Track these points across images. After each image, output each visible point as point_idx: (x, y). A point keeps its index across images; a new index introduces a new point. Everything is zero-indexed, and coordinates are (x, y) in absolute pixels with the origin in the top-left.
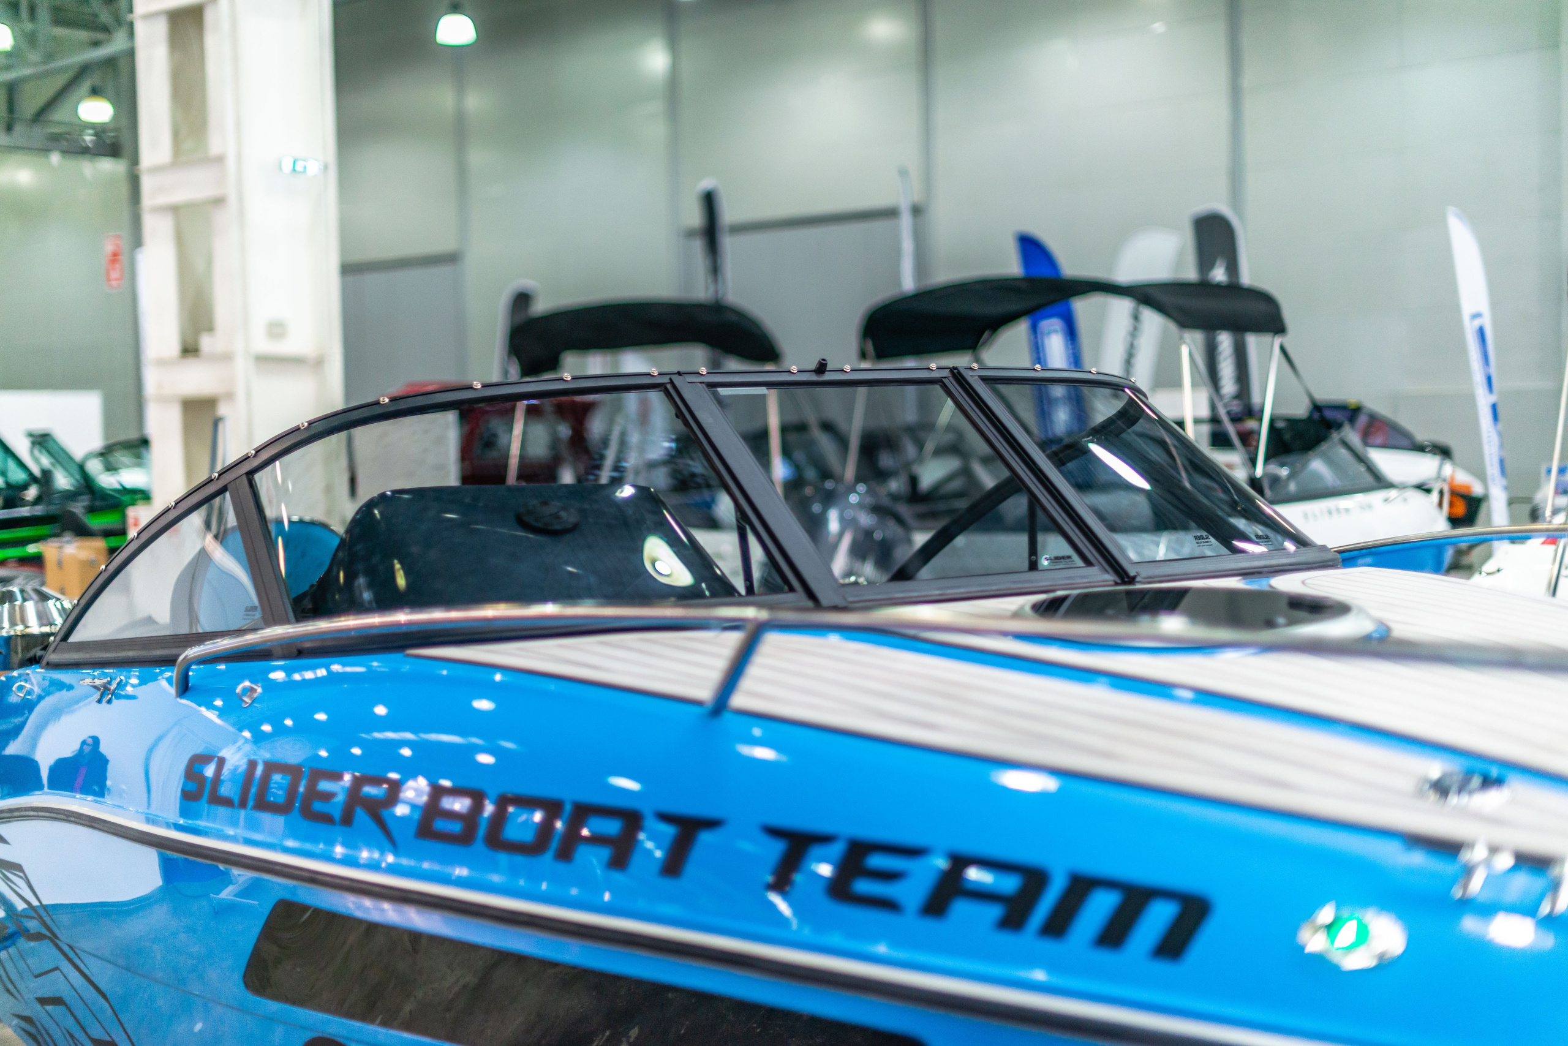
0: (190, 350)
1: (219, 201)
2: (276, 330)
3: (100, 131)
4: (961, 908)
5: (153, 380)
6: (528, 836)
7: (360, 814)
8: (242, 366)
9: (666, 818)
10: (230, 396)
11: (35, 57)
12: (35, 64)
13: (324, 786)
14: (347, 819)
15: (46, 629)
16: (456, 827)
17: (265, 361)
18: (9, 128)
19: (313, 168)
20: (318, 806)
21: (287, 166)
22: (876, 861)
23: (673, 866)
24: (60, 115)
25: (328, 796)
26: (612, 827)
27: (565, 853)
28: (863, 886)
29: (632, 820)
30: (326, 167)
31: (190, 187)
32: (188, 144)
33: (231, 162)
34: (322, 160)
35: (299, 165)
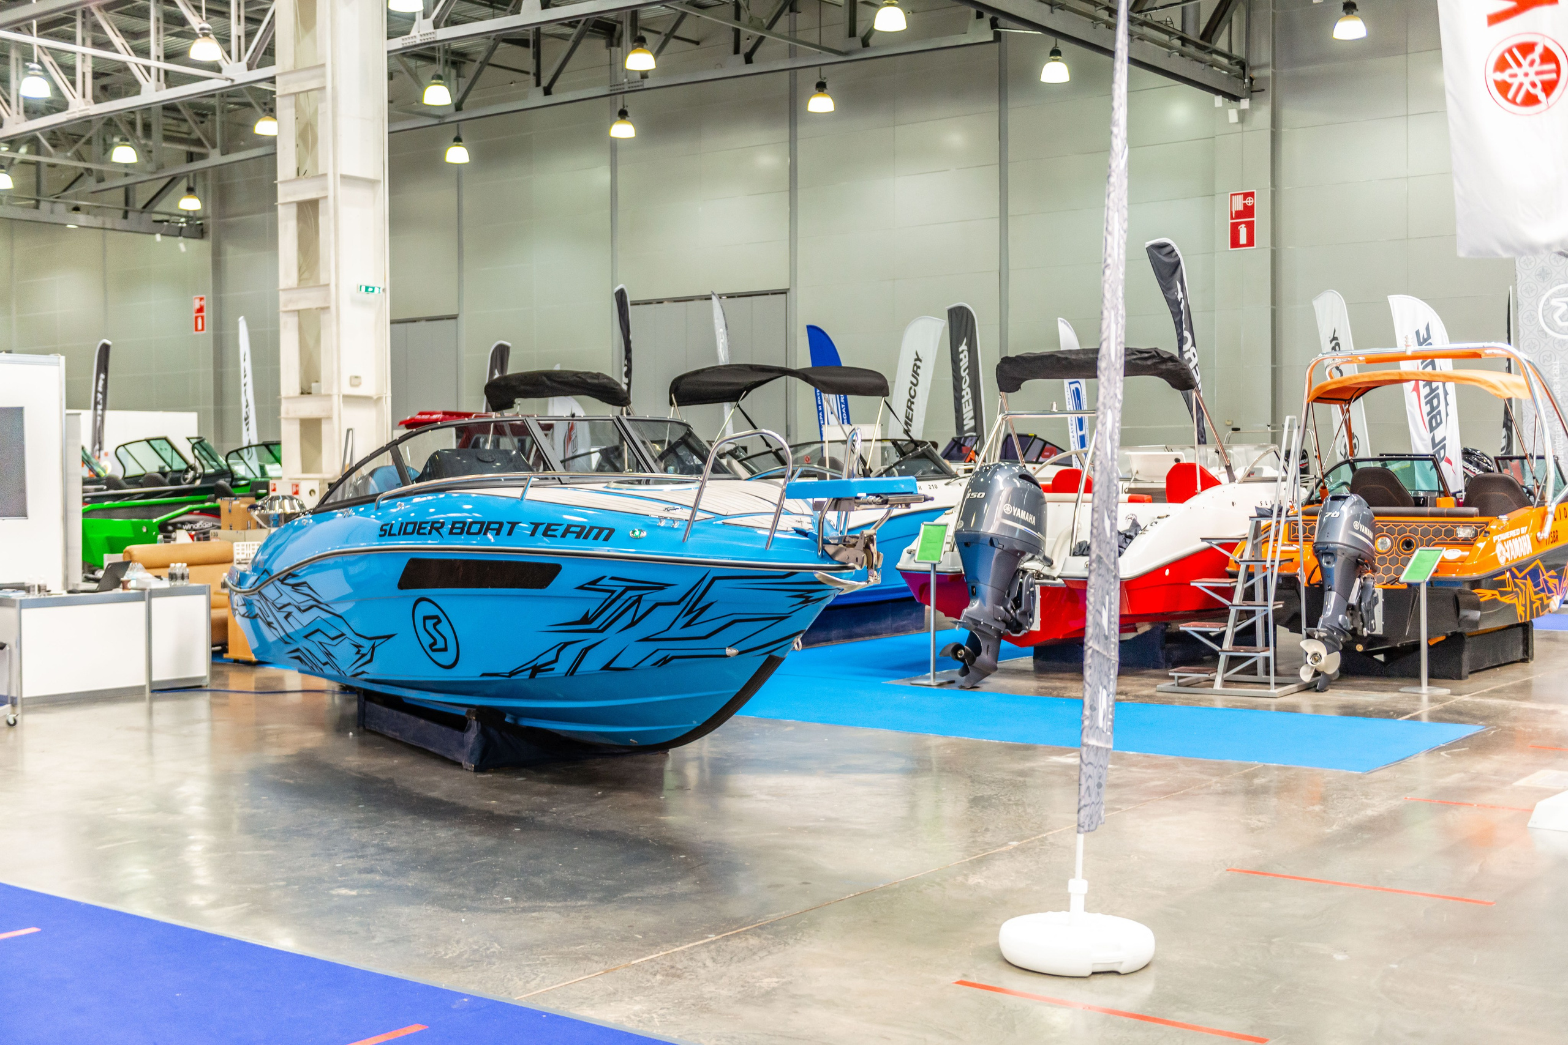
0: (305, 392)
1: (326, 309)
2: (355, 380)
3: (190, 217)
4: (568, 534)
5: (284, 407)
6: (477, 531)
7: (434, 531)
8: (336, 401)
9: (509, 523)
10: (329, 418)
11: (151, 167)
12: (152, 173)
13: (423, 526)
14: (430, 533)
15: (293, 511)
16: (459, 531)
17: (348, 399)
18: (125, 216)
19: (377, 291)
20: (422, 531)
22: (553, 527)
23: (510, 533)
24: (162, 206)
25: (424, 528)
26: (496, 526)
27: (485, 534)
28: (549, 533)
29: (501, 524)
30: (384, 290)
31: (308, 300)
32: (306, 275)
33: (333, 287)
34: (382, 287)
35: (370, 290)
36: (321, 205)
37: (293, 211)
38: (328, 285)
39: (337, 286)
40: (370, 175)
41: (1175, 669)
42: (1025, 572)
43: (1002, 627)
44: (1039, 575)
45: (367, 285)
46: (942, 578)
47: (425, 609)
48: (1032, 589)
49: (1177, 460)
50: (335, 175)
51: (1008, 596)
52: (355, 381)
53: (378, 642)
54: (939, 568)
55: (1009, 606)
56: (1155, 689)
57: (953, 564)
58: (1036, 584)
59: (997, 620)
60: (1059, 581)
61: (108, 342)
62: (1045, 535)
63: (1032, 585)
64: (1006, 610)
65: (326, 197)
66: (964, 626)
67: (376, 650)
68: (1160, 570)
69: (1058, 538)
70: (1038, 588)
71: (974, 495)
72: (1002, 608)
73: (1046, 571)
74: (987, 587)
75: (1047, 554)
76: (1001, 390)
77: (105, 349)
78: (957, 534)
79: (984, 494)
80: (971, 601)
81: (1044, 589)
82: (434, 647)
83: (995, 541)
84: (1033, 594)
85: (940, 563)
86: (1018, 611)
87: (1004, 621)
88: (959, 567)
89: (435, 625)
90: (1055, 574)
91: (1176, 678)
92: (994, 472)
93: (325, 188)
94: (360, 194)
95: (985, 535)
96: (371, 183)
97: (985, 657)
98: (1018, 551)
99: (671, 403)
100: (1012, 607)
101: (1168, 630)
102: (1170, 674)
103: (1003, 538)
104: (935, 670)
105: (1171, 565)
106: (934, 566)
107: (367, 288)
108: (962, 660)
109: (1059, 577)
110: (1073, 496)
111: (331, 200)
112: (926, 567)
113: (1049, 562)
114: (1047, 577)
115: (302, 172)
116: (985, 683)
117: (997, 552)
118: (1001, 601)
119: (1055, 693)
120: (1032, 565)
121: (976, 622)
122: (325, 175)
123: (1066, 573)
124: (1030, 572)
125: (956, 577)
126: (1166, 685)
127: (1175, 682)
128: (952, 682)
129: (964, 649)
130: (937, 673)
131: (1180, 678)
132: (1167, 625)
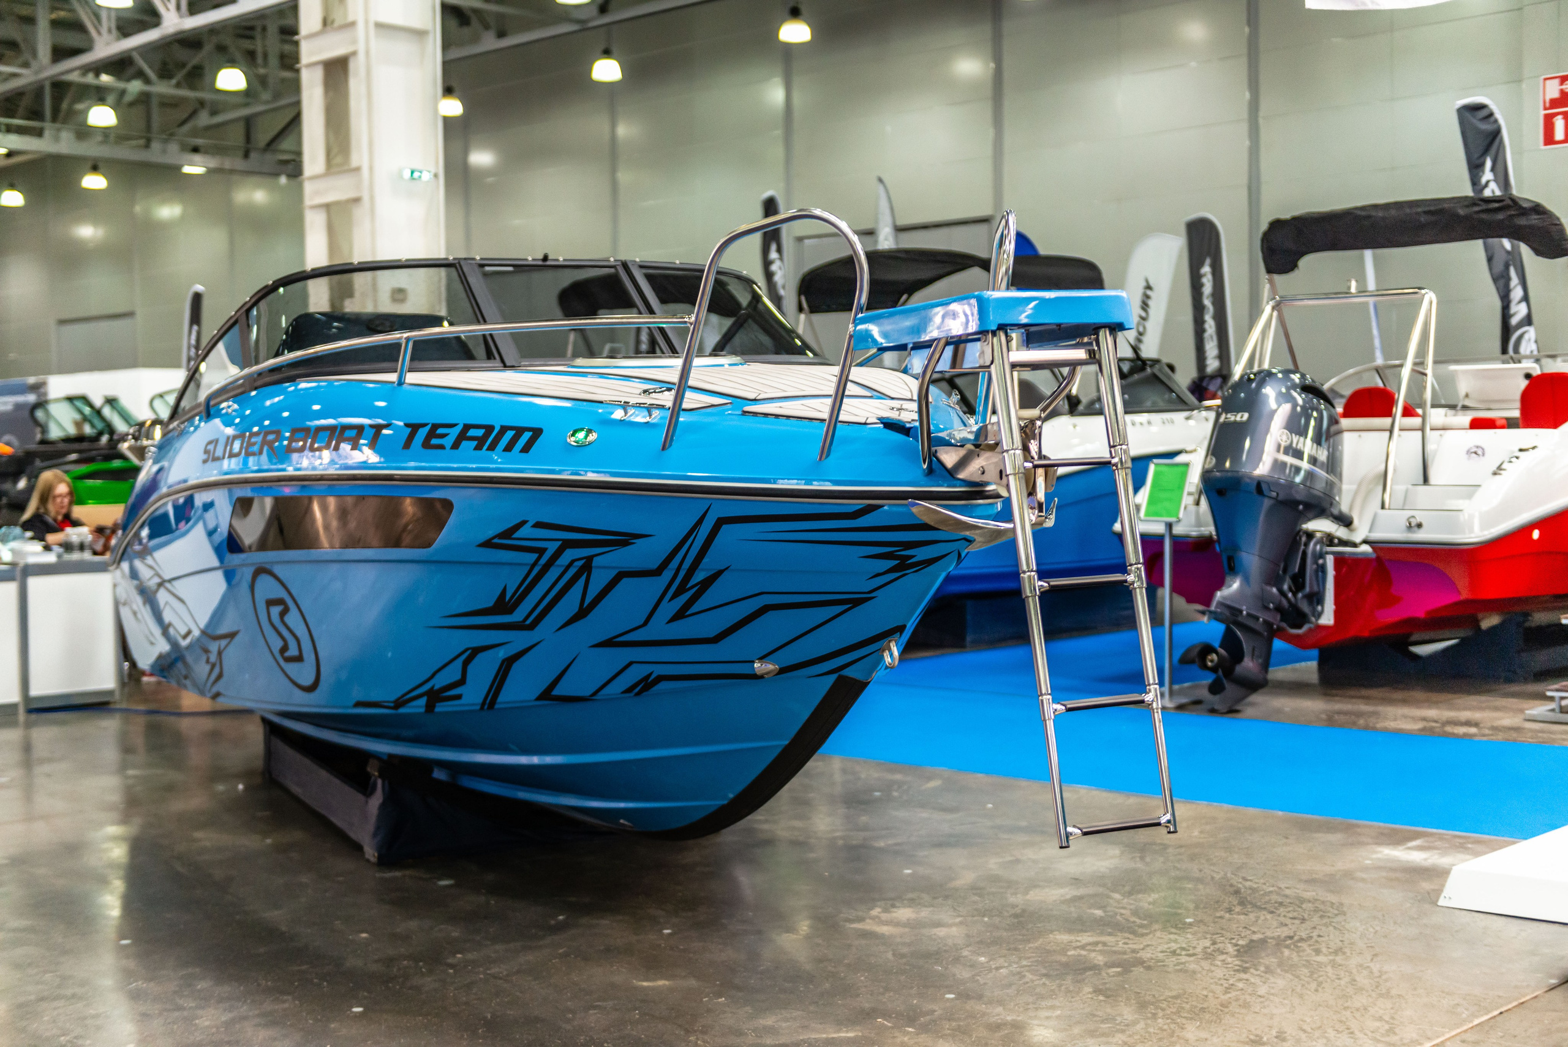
1: (357, 200)
2: (399, 294)
4: (464, 443)
7: (266, 448)
12: (269, 102)
16: (301, 443)
18: (247, 156)
19: (426, 176)
21: (407, 174)
23: (372, 445)
24: (288, 144)
26: (353, 433)
28: (434, 441)
29: (360, 429)
30: (436, 176)
31: (337, 190)
32: (338, 160)
33: (365, 172)
34: (433, 171)
35: (416, 175)
36: (352, 65)
37: (318, 74)
38: (358, 169)
39: (371, 169)
40: (416, 23)
41: (1556, 686)
42: (1310, 535)
43: (1275, 619)
44: (1330, 539)
45: (414, 167)
46: (1182, 545)
47: (267, 588)
48: (1321, 561)
49: (1528, 376)
50: (367, 22)
51: (1285, 571)
52: (400, 296)
53: (223, 643)
54: (1178, 530)
55: (1286, 587)
56: (1522, 717)
57: (1199, 524)
58: (1327, 553)
59: (1267, 608)
60: (1366, 548)
61: (199, 288)
62: (1340, 479)
63: (1322, 555)
64: (1283, 593)
65: (354, 53)
66: (1216, 617)
67: (224, 656)
68: (1525, 531)
69: (1360, 485)
70: (1330, 561)
71: (1231, 417)
72: (1274, 590)
73: (1341, 532)
74: (1252, 559)
75: (1344, 508)
76: (1269, 271)
77: (197, 298)
78: (1206, 476)
79: (1246, 416)
80: (1228, 579)
81: (1340, 560)
82: (287, 654)
83: (1264, 487)
84: (1323, 569)
85: (1179, 521)
86: (1300, 595)
87: (1278, 609)
88: (1209, 529)
89: (282, 614)
90: (1357, 538)
91: (1557, 699)
92: (1262, 383)
93: (355, 41)
94: (403, 47)
95: (1251, 478)
96: (420, 34)
97: (1249, 665)
98: (1299, 503)
99: (801, 309)
100: (1290, 589)
101: (1527, 624)
102: (1549, 694)
103: (1277, 484)
104: (1172, 683)
105: (1542, 523)
106: (1170, 526)
107: (412, 172)
108: (1214, 670)
109: (1365, 542)
110: (1387, 421)
111: (361, 56)
112: (1158, 528)
113: (1346, 521)
114: (1343, 543)
115: (329, 22)
116: (1252, 704)
117: (1267, 503)
118: (1274, 579)
119: (1361, 722)
120: (1320, 526)
121: (1235, 611)
122: (353, 24)
123: (1378, 535)
124: (1318, 535)
125: (1203, 544)
126: (1540, 709)
127: (1553, 705)
128: (1198, 702)
129: (1217, 653)
130: (1176, 687)
131: (1562, 698)
132: (1526, 615)
